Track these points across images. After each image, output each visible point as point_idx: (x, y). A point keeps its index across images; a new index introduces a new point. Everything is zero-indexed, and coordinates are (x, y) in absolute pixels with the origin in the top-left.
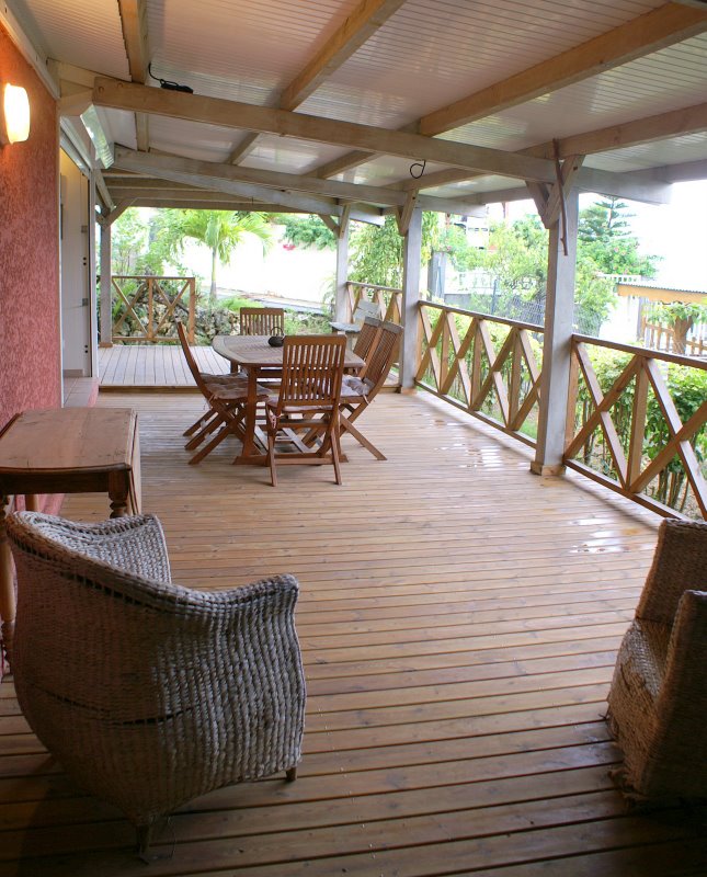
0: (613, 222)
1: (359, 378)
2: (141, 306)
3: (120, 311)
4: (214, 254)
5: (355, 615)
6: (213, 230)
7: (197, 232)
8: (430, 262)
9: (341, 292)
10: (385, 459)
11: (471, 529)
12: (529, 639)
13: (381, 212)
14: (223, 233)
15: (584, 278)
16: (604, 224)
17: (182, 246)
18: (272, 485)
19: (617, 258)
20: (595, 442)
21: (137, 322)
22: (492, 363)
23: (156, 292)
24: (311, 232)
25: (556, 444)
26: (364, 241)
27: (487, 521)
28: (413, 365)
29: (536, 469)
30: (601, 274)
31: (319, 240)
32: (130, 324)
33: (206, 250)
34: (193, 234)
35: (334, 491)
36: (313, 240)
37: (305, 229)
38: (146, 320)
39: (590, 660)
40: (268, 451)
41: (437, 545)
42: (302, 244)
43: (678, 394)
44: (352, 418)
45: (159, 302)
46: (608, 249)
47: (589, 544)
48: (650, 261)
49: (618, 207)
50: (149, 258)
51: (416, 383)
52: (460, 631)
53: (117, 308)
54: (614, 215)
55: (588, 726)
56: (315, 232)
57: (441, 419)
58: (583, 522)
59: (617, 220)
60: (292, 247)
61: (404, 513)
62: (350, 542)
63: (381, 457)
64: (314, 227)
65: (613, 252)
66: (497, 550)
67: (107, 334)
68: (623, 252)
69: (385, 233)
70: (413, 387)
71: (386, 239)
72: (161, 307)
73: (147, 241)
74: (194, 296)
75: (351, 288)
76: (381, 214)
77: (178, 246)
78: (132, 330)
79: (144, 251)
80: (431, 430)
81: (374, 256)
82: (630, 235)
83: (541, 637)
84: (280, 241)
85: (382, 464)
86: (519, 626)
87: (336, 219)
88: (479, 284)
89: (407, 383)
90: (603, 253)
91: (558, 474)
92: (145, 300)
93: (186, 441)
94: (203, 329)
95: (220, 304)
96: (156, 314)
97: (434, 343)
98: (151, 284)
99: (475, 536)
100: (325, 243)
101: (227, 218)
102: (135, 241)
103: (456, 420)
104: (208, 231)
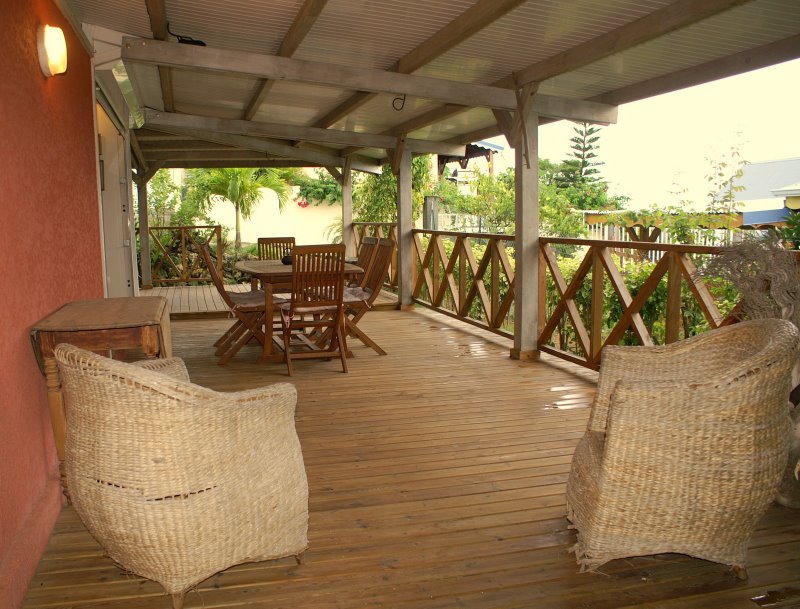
0: (584, 169)
1: (360, 288)
2: (176, 255)
3: (158, 260)
4: (237, 208)
5: (357, 458)
6: (234, 186)
7: (221, 189)
8: (425, 205)
9: (347, 233)
10: (385, 354)
11: (457, 398)
12: (504, 467)
13: (378, 162)
14: (243, 190)
15: (558, 213)
16: (577, 172)
17: (209, 202)
18: (289, 375)
19: (589, 200)
20: (569, 340)
21: (174, 269)
22: (475, 273)
23: (189, 242)
24: (321, 190)
25: (530, 333)
26: (366, 191)
27: (471, 392)
28: (410, 285)
29: (515, 355)
30: (573, 210)
31: (329, 197)
32: (167, 271)
33: (229, 205)
34: (218, 191)
35: (342, 378)
36: (323, 197)
37: (316, 188)
38: (181, 267)
39: (555, 479)
40: (285, 351)
41: (428, 409)
42: (315, 202)
43: (634, 287)
44: (355, 321)
45: (192, 251)
46: (581, 193)
47: (558, 403)
48: (619, 202)
49: (588, 156)
50: (181, 214)
51: (414, 301)
52: (445, 464)
53: (155, 257)
54: (585, 164)
55: (550, 522)
56: (325, 190)
57: (435, 325)
58: (554, 389)
59: (588, 168)
60: (306, 205)
61: (402, 389)
62: (354, 410)
63: (382, 353)
64: (324, 186)
65: (585, 195)
66: (479, 410)
67: (148, 278)
68: (595, 195)
69: (382, 182)
70: (411, 305)
71: (384, 187)
72: (194, 255)
73: (179, 200)
74: (222, 244)
75: (355, 228)
76: (379, 165)
77: (206, 202)
78: (170, 276)
79: (177, 208)
80: (427, 334)
81: (375, 204)
82: (601, 181)
83: (513, 466)
84: (295, 200)
85: (383, 358)
86: (496, 459)
87: (340, 170)
88: (468, 224)
89: (406, 301)
90: (577, 197)
91: (534, 358)
92: (179, 250)
93: (216, 349)
94: (231, 272)
95: (244, 251)
96: (190, 262)
97: (426, 264)
98: (184, 235)
99: (460, 402)
100: (335, 200)
101: (247, 175)
102: (169, 200)
103: (447, 326)
104: (230, 188)
